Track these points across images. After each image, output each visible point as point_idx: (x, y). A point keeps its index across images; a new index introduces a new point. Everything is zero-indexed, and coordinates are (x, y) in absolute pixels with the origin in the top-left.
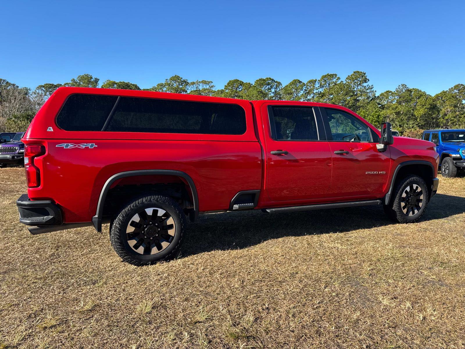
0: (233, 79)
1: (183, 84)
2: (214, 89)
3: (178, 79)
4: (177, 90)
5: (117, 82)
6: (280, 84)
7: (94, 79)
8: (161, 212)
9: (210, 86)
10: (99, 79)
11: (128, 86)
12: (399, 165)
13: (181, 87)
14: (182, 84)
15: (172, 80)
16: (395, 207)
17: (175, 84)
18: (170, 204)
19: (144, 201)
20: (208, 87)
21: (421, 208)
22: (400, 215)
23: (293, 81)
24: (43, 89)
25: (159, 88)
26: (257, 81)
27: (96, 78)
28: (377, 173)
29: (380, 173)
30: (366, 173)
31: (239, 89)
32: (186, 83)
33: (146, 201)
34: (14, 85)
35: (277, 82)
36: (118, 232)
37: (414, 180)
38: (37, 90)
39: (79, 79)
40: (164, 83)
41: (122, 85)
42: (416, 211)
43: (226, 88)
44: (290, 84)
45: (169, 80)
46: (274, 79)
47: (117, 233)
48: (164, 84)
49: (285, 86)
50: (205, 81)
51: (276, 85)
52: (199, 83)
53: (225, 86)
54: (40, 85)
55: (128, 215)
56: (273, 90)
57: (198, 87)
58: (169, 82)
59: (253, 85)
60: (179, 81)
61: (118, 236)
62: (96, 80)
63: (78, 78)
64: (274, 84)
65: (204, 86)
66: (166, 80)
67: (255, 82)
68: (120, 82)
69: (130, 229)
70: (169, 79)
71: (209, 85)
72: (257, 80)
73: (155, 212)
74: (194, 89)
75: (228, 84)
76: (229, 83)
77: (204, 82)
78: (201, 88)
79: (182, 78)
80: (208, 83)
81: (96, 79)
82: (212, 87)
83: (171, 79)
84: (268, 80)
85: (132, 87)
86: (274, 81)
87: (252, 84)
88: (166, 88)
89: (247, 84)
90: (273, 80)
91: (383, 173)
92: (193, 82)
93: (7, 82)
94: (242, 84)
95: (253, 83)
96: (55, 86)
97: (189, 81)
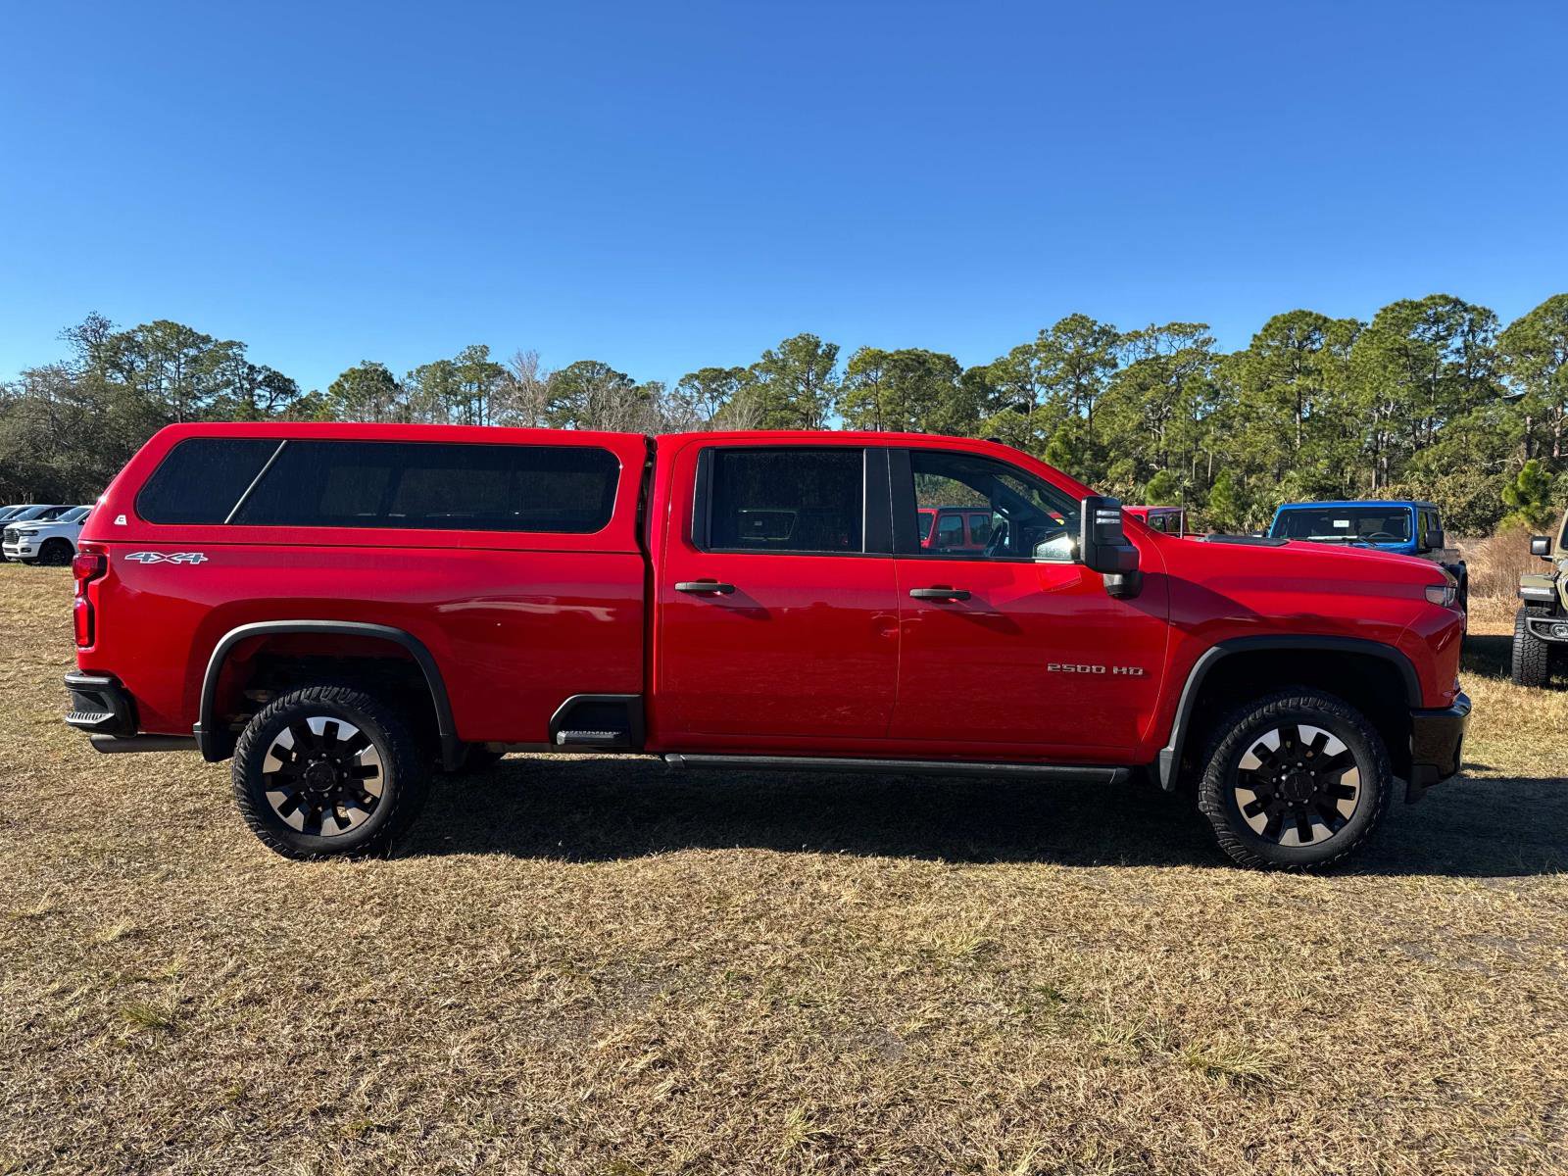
0: (1285, 310)
1: (1099, 343)
2: (1211, 350)
3: (1083, 327)
4: (1075, 361)
5: (889, 350)
6: (1487, 315)
7: (824, 347)
8: (347, 732)
9: (1196, 341)
10: (838, 345)
11: (919, 362)
12: (1214, 649)
13: (1092, 350)
14: (1096, 340)
15: (1062, 333)
16: (1205, 802)
17: (1070, 344)
18: (366, 712)
19: (302, 697)
20: (1189, 343)
21: (1346, 822)
22: (1227, 836)
23: (1551, 301)
24: (696, 383)
25: (1016, 360)
26: (1385, 310)
27: (831, 345)
28: (1099, 670)
29: (1115, 670)
30: (1049, 668)
31: (1313, 343)
32: (1110, 337)
33: (308, 697)
34: (623, 377)
35: (1474, 309)
36: (241, 767)
37: (1298, 707)
38: (680, 389)
39: (783, 350)
40: (1033, 342)
41: (902, 360)
42: (1320, 831)
43: (1258, 343)
44: (1535, 313)
45: (1050, 333)
46: (1463, 299)
47: (241, 770)
48: (1034, 347)
49: (1513, 324)
50: (1180, 325)
51: (1471, 320)
52: (1157, 334)
53: (1255, 336)
54: (689, 373)
55: (265, 727)
56: (1457, 342)
57: (1154, 347)
58: (1051, 339)
59: (1369, 327)
60: (1084, 332)
61: (242, 776)
62: (830, 350)
63: (782, 347)
64: (1462, 317)
65: (1176, 344)
66: (1042, 332)
67: (1377, 316)
68: (898, 352)
69: (272, 765)
70: (1050, 329)
71: (1195, 338)
72: (1384, 306)
73: (331, 728)
74: (1137, 356)
75: (1265, 330)
76: (1270, 326)
77: (1178, 329)
78: (1163, 349)
79: (1094, 323)
80: (1191, 332)
81: (829, 346)
82: (1207, 342)
83: (1057, 329)
84: (1435, 304)
85: (934, 363)
86: (1463, 305)
87: (1362, 325)
88: (1039, 359)
89: (1341, 326)
90: (1457, 302)
91: (1131, 672)
92: (1136, 332)
93: (609, 370)
94: (1321, 324)
95: (1368, 318)
96: (726, 373)
97: (1121, 331)
